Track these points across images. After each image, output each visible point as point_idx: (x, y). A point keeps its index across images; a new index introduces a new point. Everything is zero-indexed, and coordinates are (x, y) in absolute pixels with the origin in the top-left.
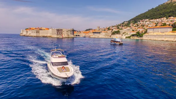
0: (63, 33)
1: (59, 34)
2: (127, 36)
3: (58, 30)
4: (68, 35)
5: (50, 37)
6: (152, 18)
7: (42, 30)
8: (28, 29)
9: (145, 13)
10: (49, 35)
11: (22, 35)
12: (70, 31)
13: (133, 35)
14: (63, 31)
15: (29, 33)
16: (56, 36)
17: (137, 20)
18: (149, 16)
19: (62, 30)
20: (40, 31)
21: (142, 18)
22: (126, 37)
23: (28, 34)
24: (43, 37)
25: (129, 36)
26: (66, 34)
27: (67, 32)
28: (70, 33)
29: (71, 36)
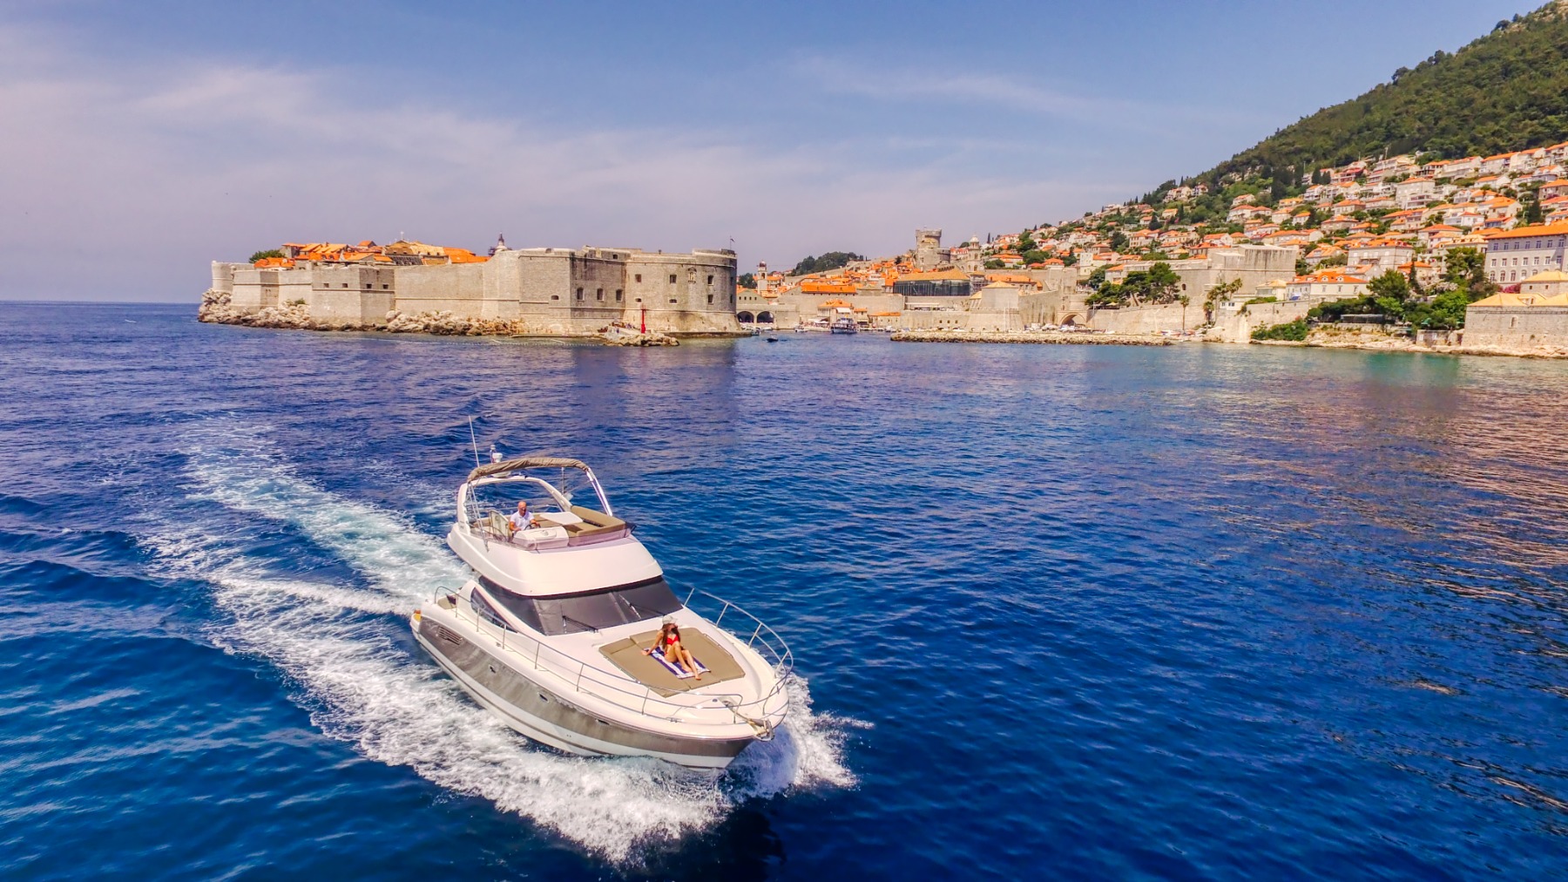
0: (632, 289)
1: (589, 300)
2: (1265, 316)
3: (583, 265)
4: (683, 314)
5: (501, 330)
6: (1449, 141)
7: (413, 260)
8: (276, 255)
9: (1366, 104)
10: (489, 312)
11: (218, 311)
12: (700, 276)
13: (1333, 313)
14: (632, 270)
15: (285, 294)
16: (560, 325)
17: (1300, 171)
18: (1410, 127)
19: (616, 261)
20: (404, 276)
21: (1346, 150)
22: (1259, 336)
23: (278, 309)
24: (439, 331)
25: (1288, 316)
26: (665, 306)
27: (673, 278)
28: (705, 294)
29: (714, 319)
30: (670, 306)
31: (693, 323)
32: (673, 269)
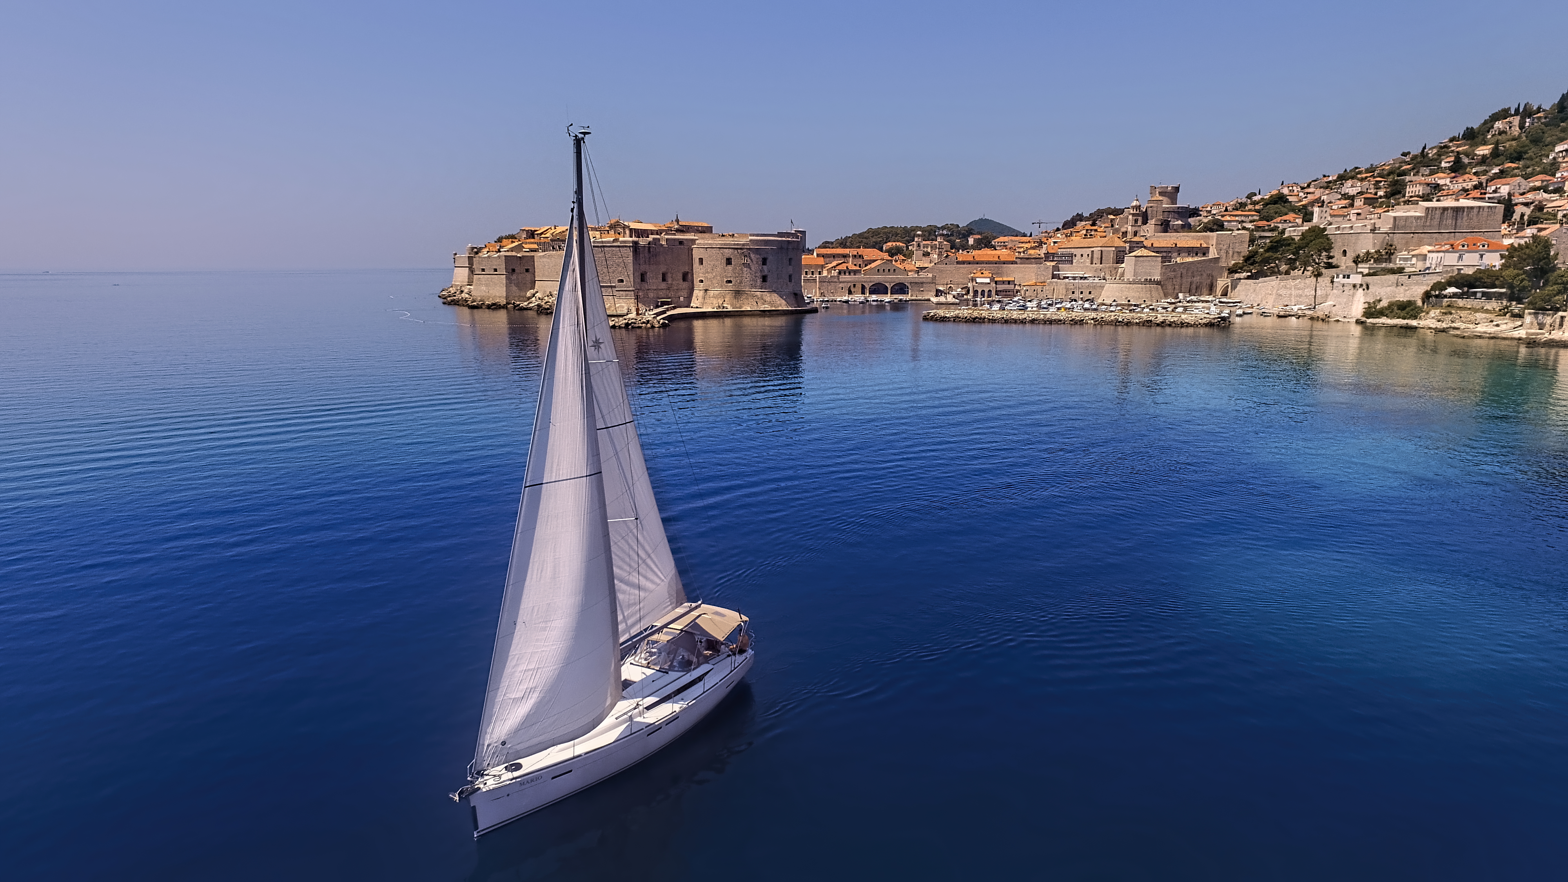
0: (697, 272)
1: (654, 281)
2: (1386, 290)
3: (646, 253)
4: (738, 294)
12: (754, 259)
16: (626, 303)
19: (682, 247)
20: (540, 261)
25: (1414, 289)
26: (722, 286)
27: (729, 261)
28: (759, 274)
29: (768, 297)
30: (726, 287)
31: (746, 301)
32: (728, 253)
